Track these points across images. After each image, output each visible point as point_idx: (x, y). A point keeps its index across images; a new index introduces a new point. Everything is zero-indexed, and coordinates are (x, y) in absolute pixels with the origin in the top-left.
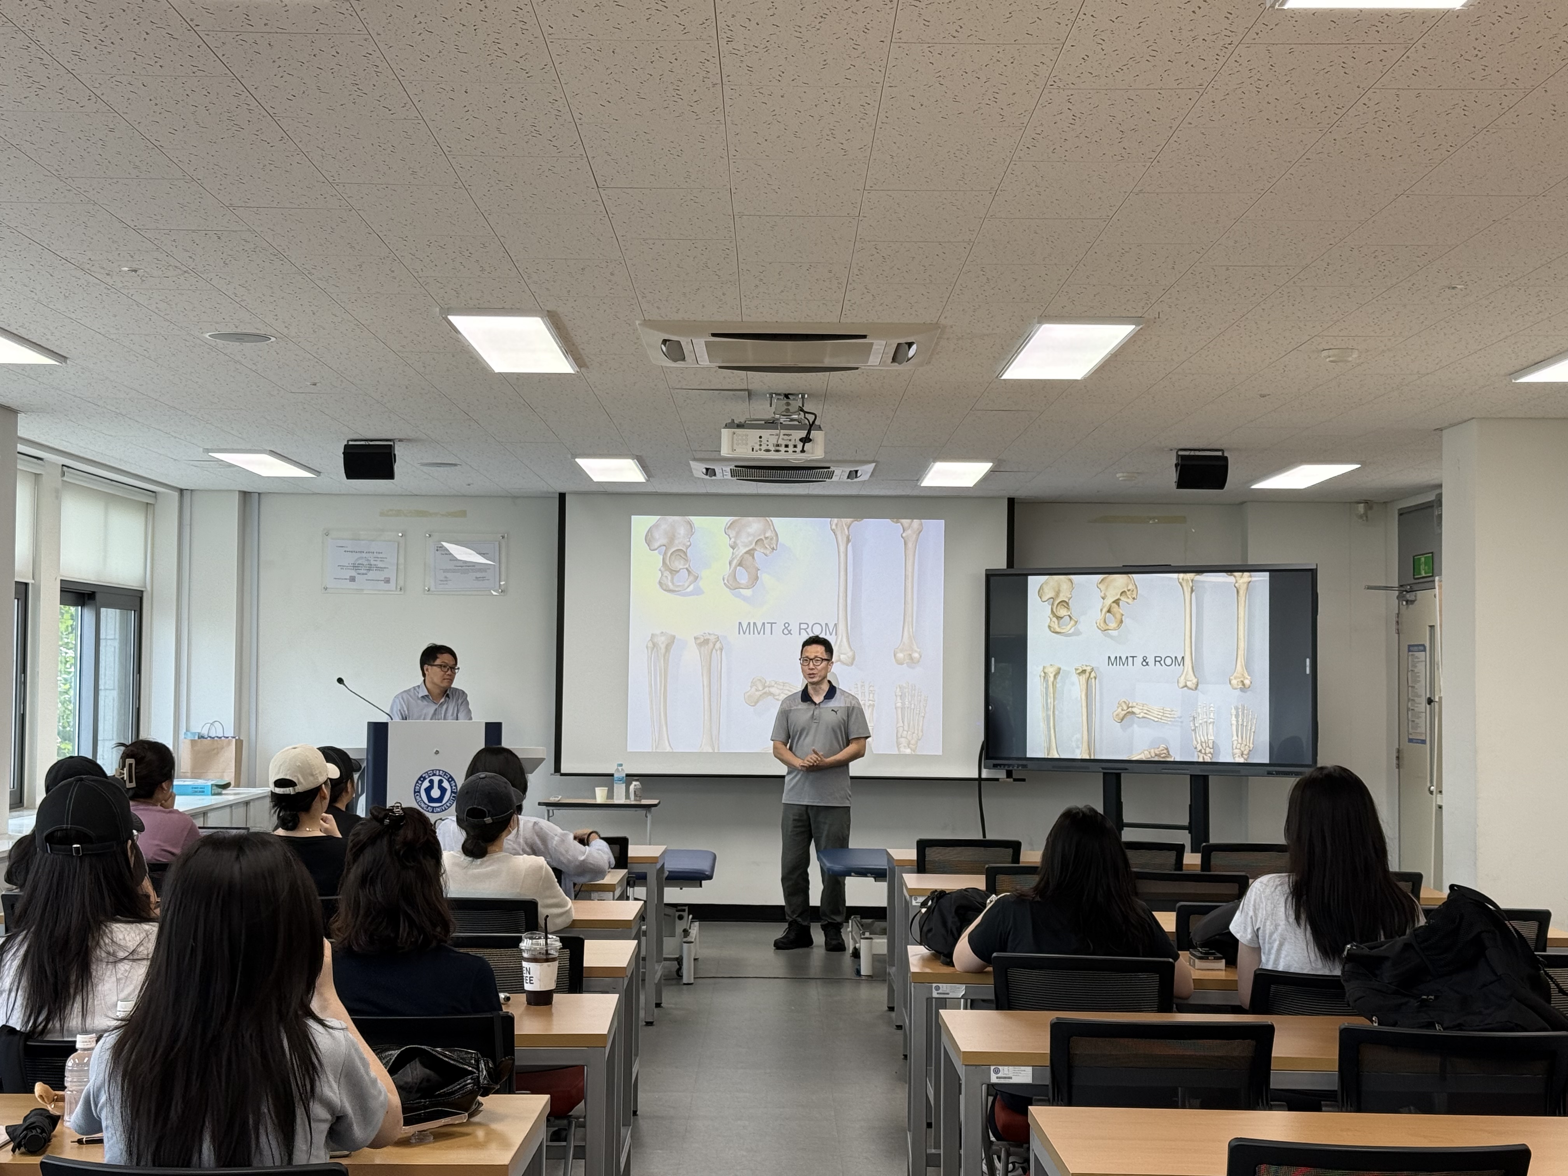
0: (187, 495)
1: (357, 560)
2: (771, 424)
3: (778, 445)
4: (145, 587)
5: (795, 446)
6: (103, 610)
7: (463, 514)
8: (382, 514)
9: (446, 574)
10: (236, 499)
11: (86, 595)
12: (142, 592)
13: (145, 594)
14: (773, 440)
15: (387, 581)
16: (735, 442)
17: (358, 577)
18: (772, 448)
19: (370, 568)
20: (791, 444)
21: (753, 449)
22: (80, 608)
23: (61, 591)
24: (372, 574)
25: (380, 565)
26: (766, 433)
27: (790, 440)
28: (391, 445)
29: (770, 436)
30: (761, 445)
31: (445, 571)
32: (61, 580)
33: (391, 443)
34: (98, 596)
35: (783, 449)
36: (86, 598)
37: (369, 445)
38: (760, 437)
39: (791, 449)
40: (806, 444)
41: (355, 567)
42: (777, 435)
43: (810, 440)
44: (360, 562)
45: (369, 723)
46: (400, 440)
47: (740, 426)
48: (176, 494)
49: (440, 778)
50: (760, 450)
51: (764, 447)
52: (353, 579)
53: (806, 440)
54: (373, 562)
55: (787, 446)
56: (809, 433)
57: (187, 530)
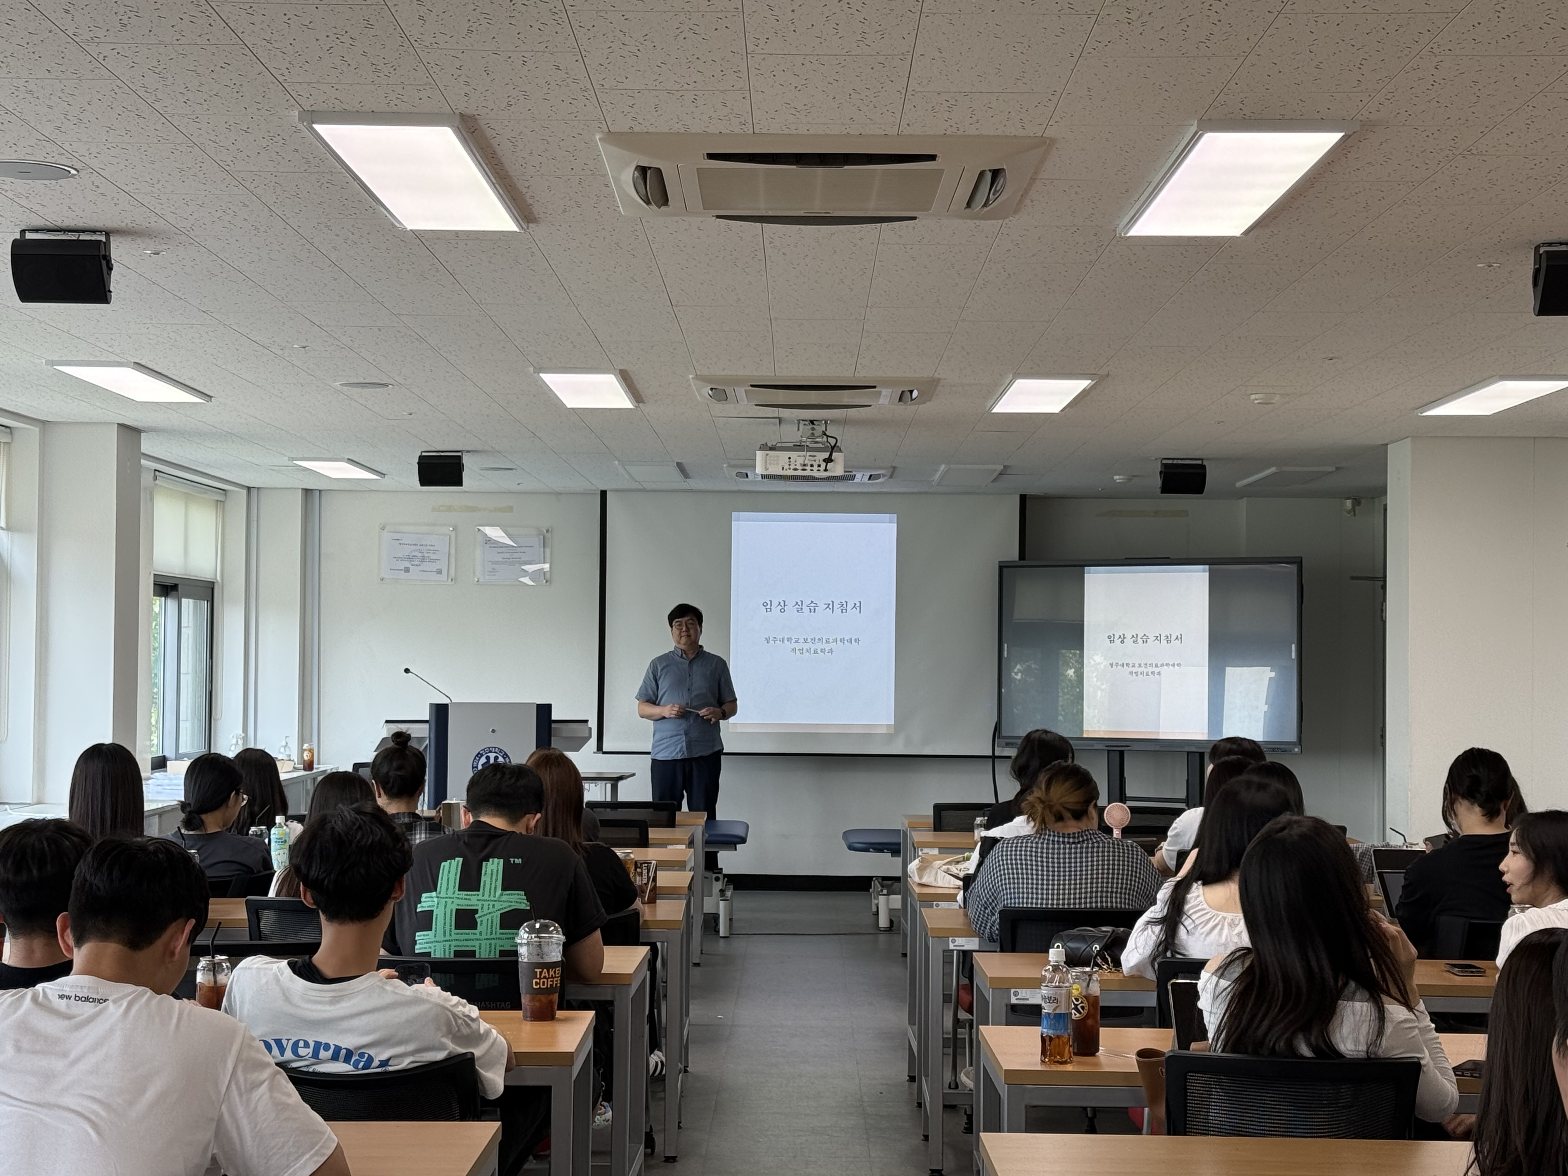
0: (254, 493)
1: (411, 552)
2: (798, 447)
3: (804, 465)
4: (216, 579)
5: (819, 466)
6: (183, 600)
7: (510, 509)
8: (434, 510)
9: (494, 566)
10: (299, 495)
11: (169, 588)
12: (213, 583)
13: (216, 584)
14: (800, 461)
15: (439, 572)
16: (768, 462)
17: (412, 568)
18: (800, 468)
19: (423, 560)
20: (815, 464)
21: (783, 469)
22: (163, 598)
23: (154, 584)
24: (426, 566)
25: (433, 557)
26: (794, 455)
27: (815, 461)
28: (460, 456)
29: (798, 458)
30: (790, 465)
31: (493, 563)
32: (155, 575)
33: (460, 454)
34: (180, 587)
35: (808, 468)
36: (169, 590)
37: (441, 456)
38: (790, 458)
39: (815, 468)
40: (829, 464)
41: (410, 558)
42: (804, 456)
43: (832, 461)
44: (414, 554)
45: (431, 705)
46: (468, 452)
47: (772, 449)
48: (244, 492)
49: (496, 754)
50: (790, 469)
51: (792, 467)
52: (407, 570)
53: (829, 460)
54: (426, 555)
55: (812, 466)
56: (831, 455)
57: (254, 525)
